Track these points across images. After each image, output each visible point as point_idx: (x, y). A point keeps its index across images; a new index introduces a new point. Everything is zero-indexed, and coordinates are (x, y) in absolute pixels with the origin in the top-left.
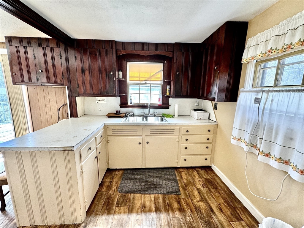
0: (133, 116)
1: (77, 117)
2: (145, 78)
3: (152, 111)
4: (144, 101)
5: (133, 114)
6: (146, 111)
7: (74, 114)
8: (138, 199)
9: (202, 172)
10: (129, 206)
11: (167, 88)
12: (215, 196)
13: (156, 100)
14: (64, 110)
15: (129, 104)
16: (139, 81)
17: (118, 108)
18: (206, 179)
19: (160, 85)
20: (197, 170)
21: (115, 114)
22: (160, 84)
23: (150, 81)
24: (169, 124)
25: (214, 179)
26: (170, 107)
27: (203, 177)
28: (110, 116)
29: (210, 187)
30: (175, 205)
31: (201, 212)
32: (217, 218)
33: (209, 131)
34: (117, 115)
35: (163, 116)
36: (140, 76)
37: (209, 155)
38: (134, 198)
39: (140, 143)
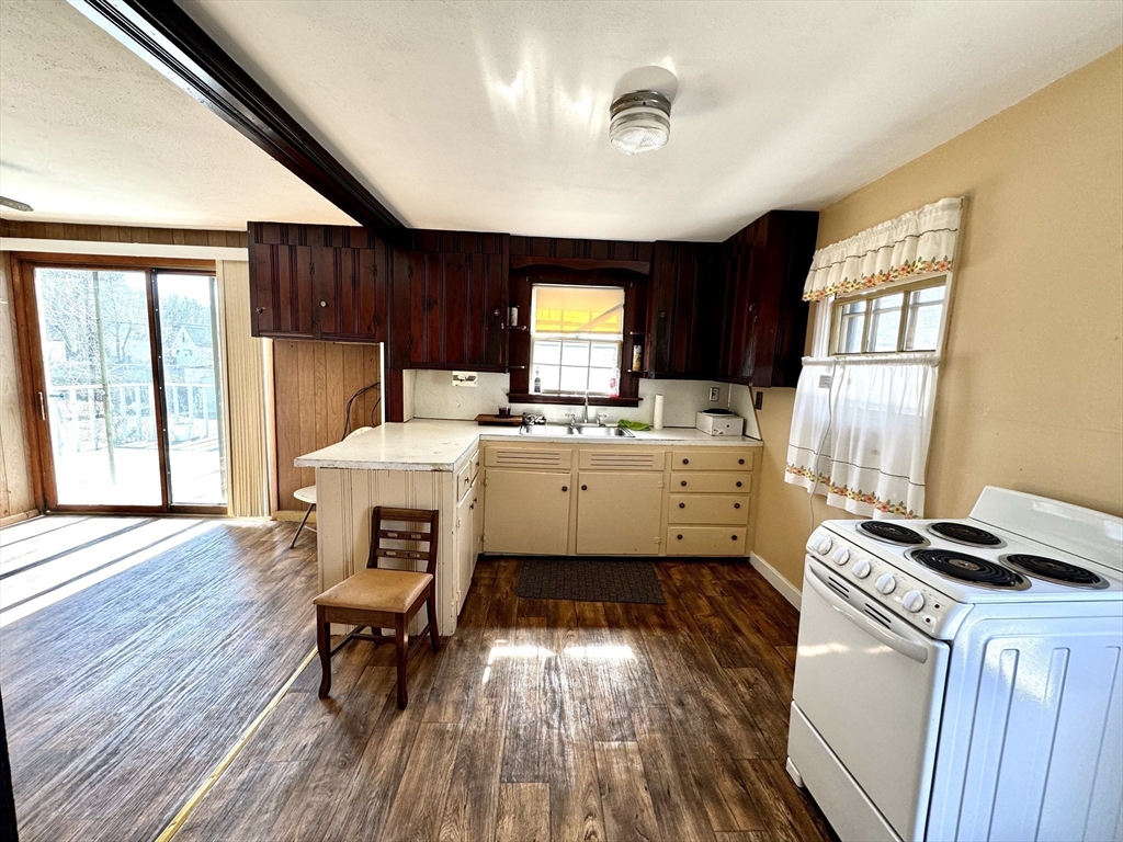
0: (543, 424)
1: (401, 420)
2: (578, 324)
3: (592, 411)
4: (574, 384)
5: (543, 419)
6: (578, 410)
7: (395, 414)
8: (567, 609)
9: (724, 570)
10: (548, 617)
11: (635, 353)
12: (750, 610)
13: (606, 381)
14: (361, 404)
15: (532, 391)
16: (562, 332)
17: (506, 404)
18: (731, 583)
19: (616, 346)
20: (711, 565)
21: (496, 416)
22: (616, 342)
23: (590, 332)
24: (640, 443)
25: (753, 582)
26: (640, 402)
27: (724, 578)
28: (484, 421)
29: (739, 595)
30: (654, 619)
31: (711, 632)
32: (747, 640)
33: (741, 462)
34: (502, 419)
35: (622, 426)
36: (565, 319)
37: (743, 526)
38: (556, 606)
39: (565, 489)
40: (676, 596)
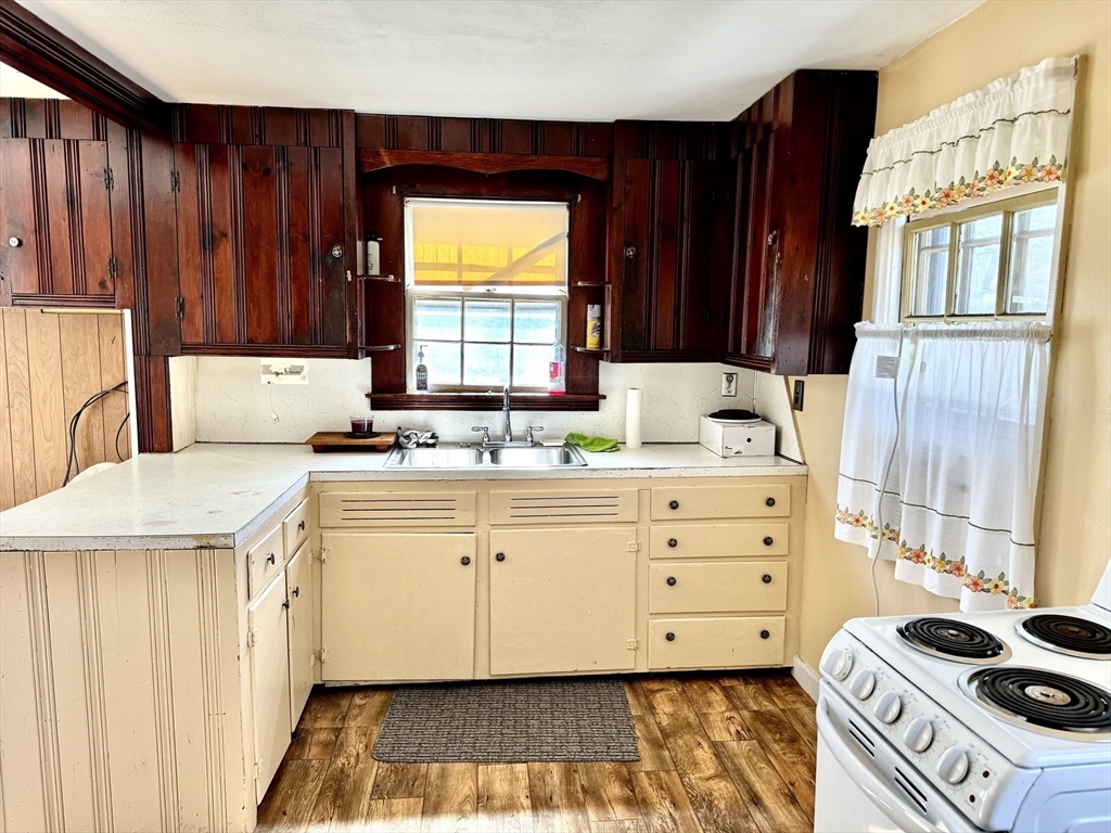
0: (433, 445)
1: (168, 448)
2: (486, 269)
3: (520, 420)
4: (485, 373)
5: (433, 436)
6: (494, 420)
7: (155, 435)
8: (461, 778)
9: (746, 691)
10: (426, 797)
11: (589, 319)
12: (782, 762)
13: (540, 370)
14: (97, 421)
15: (412, 388)
16: (460, 283)
17: (362, 410)
18: (758, 715)
19: (557, 304)
20: (727, 683)
21: (348, 435)
22: (556, 298)
23: (511, 283)
24: (596, 474)
25: (795, 712)
26: (602, 402)
27: (746, 707)
28: (324, 445)
29: (768, 737)
30: (614, 789)
31: (710, 807)
32: (771, 818)
33: (770, 502)
34: (359, 439)
35: (572, 444)
36: (465, 261)
37: (779, 613)
38: (443, 776)
39: (465, 561)
40: (657, 745)
